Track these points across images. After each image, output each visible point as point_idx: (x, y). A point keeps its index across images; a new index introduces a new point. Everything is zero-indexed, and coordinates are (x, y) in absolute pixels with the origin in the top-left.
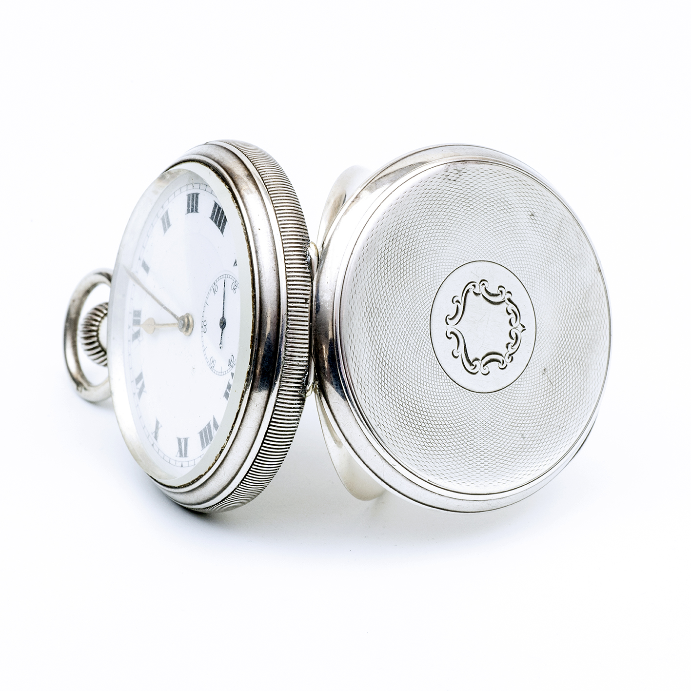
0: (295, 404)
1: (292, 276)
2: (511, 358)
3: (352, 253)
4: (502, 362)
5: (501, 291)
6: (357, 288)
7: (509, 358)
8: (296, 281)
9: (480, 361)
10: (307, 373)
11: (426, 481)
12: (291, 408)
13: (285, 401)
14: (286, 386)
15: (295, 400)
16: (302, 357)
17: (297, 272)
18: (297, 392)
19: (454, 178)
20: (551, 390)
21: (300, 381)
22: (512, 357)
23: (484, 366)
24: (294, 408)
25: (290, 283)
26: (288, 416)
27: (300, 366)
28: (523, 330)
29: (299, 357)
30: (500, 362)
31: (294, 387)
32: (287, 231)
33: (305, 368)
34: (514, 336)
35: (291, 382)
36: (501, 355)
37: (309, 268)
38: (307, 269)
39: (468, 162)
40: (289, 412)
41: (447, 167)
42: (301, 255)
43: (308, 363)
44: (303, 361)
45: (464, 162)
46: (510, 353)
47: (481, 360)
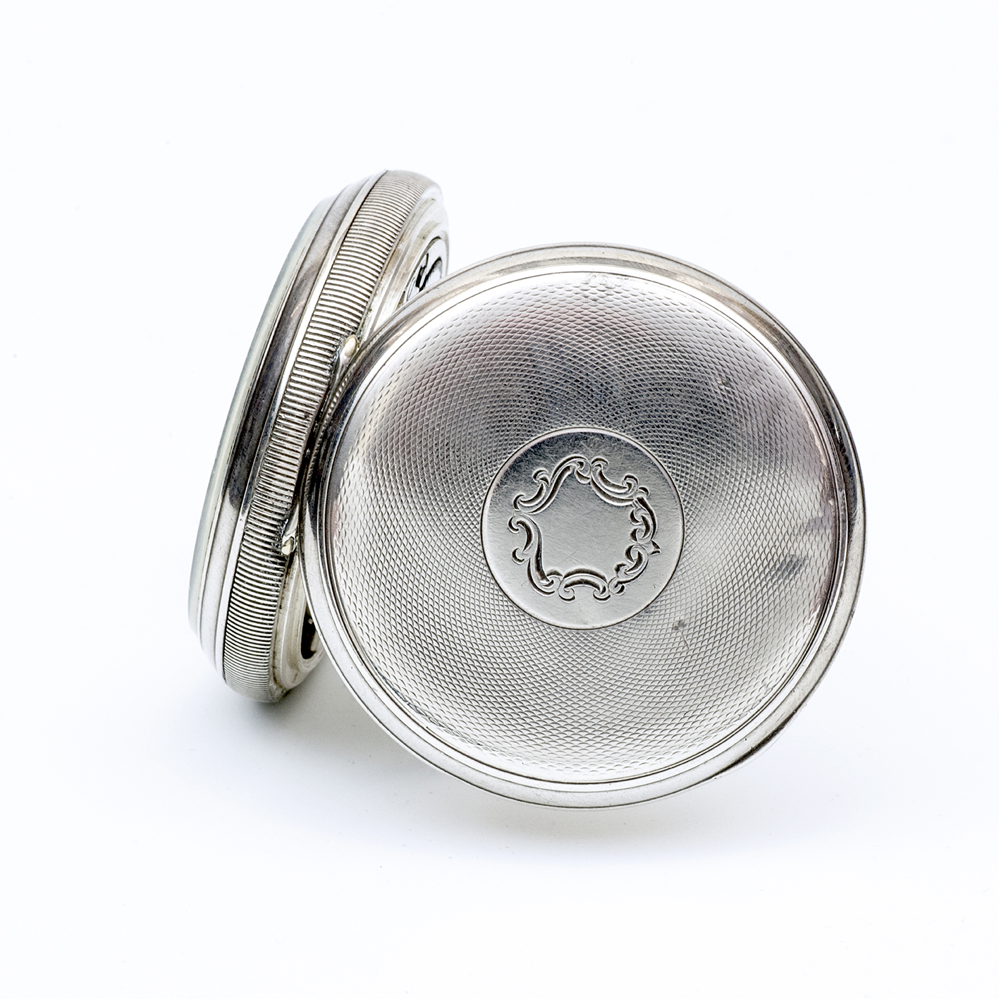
0: (268, 561)
1: (299, 376)
2: (620, 586)
3: (384, 364)
4: (601, 589)
5: (630, 485)
6: (375, 416)
7: (616, 586)
8: (302, 383)
9: (561, 578)
10: (287, 520)
11: (423, 728)
12: (260, 565)
13: (251, 552)
14: (254, 531)
15: (267, 555)
16: (282, 495)
17: (309, 372)
18: (269, 543)
19: (595, 296)
20: (684, 654)
21: (275, 529)
22: (623, 588)
23: (566, 586)
24: (265, 566)
25: (292, 384)
26: (258, 576)
27: (276, 507)
28: (654, 553)
29: (276, 493)
30: (599, 589)
31: (265, 535)
32: (324, 311)
33: (284, 513)
34: (635, 557)
35: (261, 527)
36: (603, 578)
37: (330, 371)
38: (327, 371)
39: (630, 278)
40: (259, 570)
41: (589, 277)
42: (325, 349)
43: (291, 507)
44: (282, 501)
45: (624, 277)
46: (621, 580)
47: (564, 576)
